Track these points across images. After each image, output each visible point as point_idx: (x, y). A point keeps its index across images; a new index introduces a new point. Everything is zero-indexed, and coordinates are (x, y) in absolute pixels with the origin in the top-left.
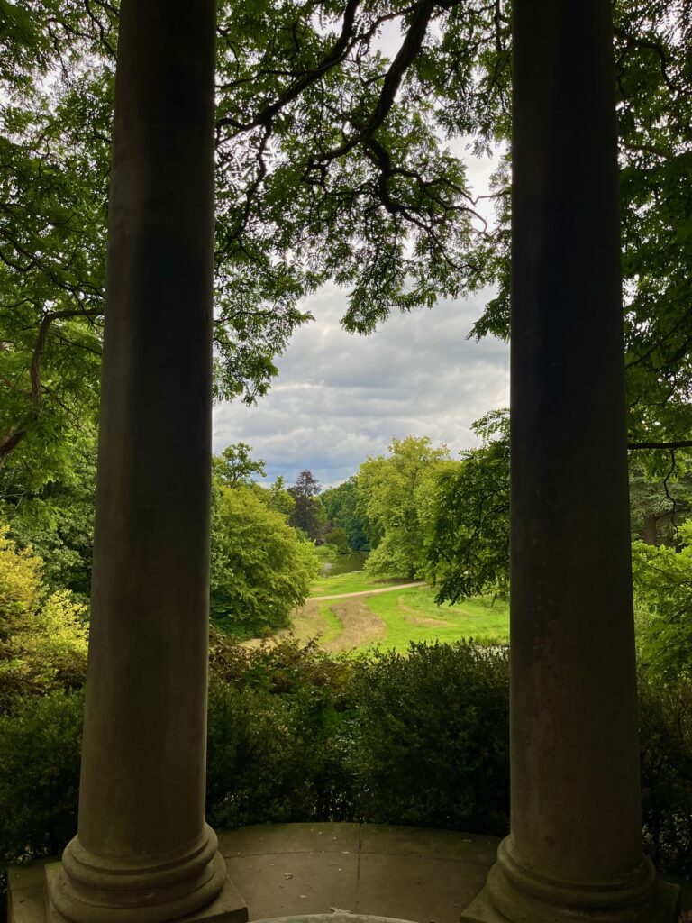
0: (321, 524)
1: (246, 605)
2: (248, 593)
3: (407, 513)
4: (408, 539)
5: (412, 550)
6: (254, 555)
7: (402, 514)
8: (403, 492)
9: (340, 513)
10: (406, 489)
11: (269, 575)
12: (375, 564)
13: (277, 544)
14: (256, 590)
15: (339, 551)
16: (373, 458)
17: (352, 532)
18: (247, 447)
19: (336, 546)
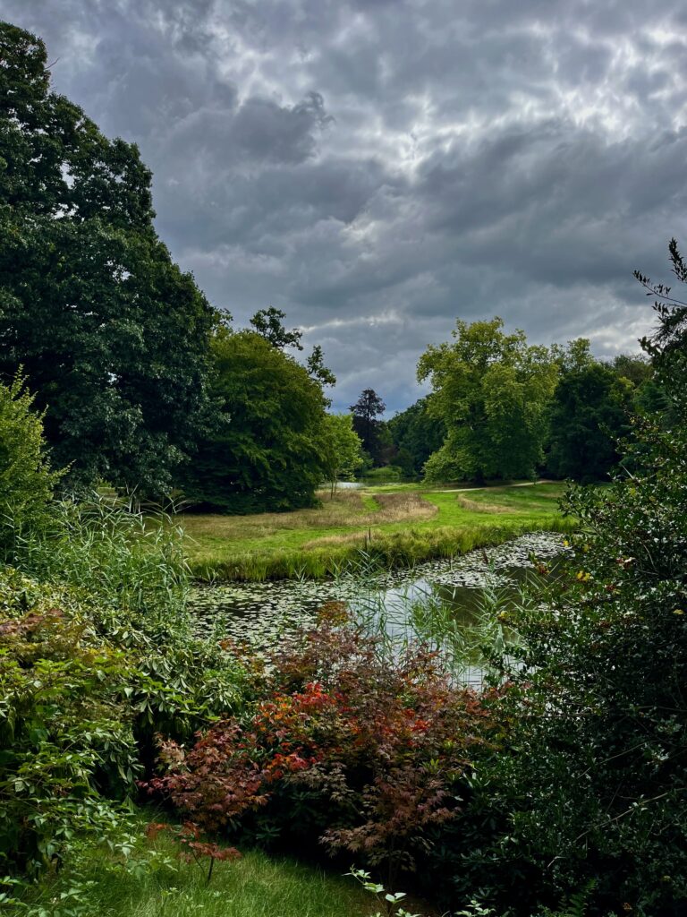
0: (386, 446)
1: (255, 470)
2: (258, 454)
3: (474, 405)
4: (473, 438)
5: (478, 449)
6: (265, 407)
7: (467, 407)
8: (467, 382)
9: (406, 436)
10: (472, 380)
11: (284, 435)
12: (435, 465)
13: (295, 395)
14: (268, 451)
15: (403, 473)
16: (434, 347)
17: (418, 456)
18: (279, 313)
19: (400, 468)
